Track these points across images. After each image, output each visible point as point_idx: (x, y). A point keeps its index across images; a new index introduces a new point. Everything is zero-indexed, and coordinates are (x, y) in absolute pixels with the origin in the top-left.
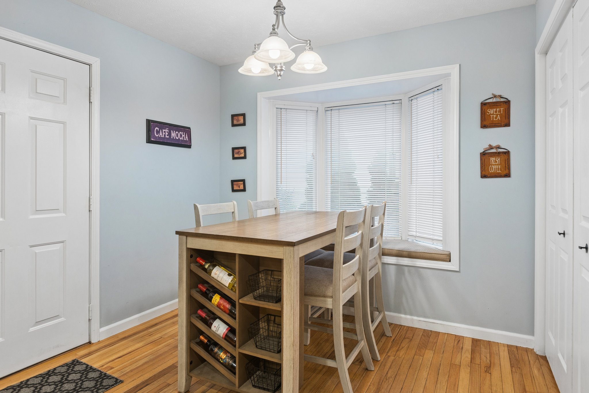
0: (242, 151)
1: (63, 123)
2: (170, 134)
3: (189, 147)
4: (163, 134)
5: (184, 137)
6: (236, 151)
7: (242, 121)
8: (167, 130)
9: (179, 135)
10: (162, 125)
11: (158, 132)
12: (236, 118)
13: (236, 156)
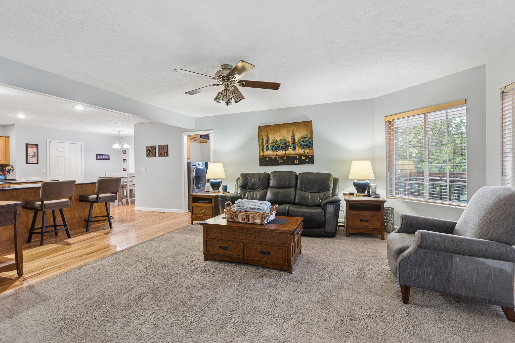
0: (125, 160)
1: (76, 157)
2: (103, 157)
3: (109, 160)
4: (101, 157)
5: (107, 157)
6: (124, 160)
7: (125, 152)
8: (102, 156)
9: (106, 157)
10: (100, 155)
11: (99, 157)
12: (124, 151)
13: (124, 161)
